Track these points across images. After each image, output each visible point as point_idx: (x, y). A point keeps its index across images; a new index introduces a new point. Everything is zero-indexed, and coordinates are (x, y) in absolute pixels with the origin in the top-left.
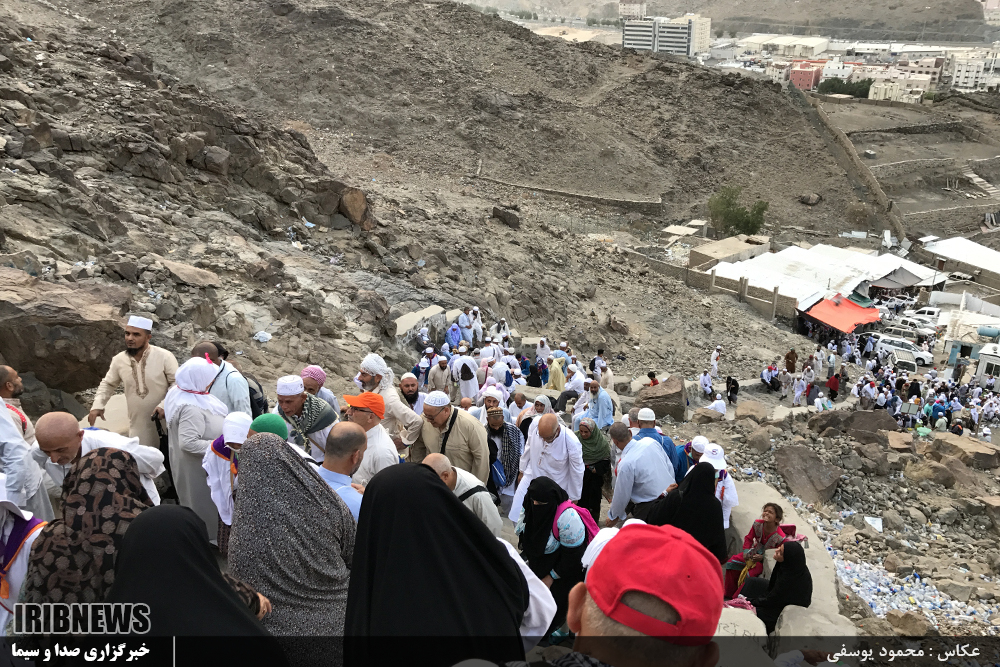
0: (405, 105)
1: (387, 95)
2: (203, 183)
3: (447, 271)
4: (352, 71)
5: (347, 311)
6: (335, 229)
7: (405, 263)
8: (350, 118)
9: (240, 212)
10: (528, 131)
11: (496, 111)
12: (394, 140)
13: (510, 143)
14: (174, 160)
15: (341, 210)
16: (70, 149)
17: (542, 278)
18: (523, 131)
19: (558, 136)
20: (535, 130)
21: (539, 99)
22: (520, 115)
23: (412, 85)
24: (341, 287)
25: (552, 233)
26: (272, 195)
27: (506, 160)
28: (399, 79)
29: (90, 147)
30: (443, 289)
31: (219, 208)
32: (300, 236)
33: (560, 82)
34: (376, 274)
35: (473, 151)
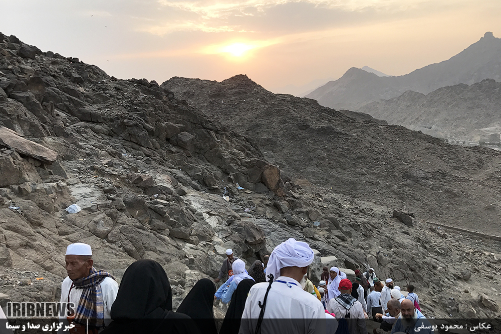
0: (363, 174)
1: (353, 169)
2: (173, 152)
3: (336, 232)
4: (335, 157)
5: (220, 230)
6: (257, 193)
7: (304, 221)
8: (331, 180)
9: (192, 173)
10: (436, 192)
11: (417, 180)
12: (355, 192)
13: (424, 198)
14: (158, 137)
15: (263, 181)
16: (90, 120)
17: (425, 258)
18: (433, 192)
19: (455, 195)
20: (441, 191)
21: (444, 175)
22: (431, 183)
23: (368, 165)
24: (224, 214)
25: (438, 233)
26: (220, 168)
27: (421, 207)
28: (360, 161)
29: (102, 120)
30: (329, 243)
31: (179, 168)
32: (231, 193)
33: (458, 167)
34: (276, 223)
35: (400, 201)
